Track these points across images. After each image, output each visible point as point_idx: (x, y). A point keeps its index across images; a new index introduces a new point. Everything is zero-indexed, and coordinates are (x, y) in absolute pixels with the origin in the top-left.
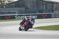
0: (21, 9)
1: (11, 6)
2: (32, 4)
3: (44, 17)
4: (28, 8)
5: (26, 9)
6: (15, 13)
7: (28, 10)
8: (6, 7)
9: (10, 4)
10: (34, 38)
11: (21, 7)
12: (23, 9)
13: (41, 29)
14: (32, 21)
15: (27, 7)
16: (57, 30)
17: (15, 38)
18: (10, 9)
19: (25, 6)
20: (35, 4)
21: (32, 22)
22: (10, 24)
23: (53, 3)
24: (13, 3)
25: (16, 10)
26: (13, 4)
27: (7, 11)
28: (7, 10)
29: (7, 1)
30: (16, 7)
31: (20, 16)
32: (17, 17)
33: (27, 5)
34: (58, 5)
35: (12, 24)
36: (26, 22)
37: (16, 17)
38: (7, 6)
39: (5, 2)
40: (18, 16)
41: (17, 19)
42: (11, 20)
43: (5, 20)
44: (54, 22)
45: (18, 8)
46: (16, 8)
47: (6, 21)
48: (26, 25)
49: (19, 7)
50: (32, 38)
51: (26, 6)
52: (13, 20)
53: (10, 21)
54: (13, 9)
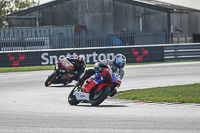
0: (62, 29)
1: (26, 21)
2: (98, 15)
3: (138, 59)
4: (85, 27)
5: (78, 30)
6: (42, 44)
7: (84, 32)
8: (10, 25)
9: (25, 14)
10: (104, 130)
11: (61, 24)
12: (68, 31)
13: (128, 99)
14: (114, 71)
15: (81, 23)
16: (183, 102)
17: (41, 129)
18: (25, 31)
19: (76, 21)
20: (109, 14)
21: (116, 74)
22: (25, 83)
23: (168, 10)
24: (35, 9)
25: (44, 33)
26: (35, 15)
27: (13, 37)
28: (15, 34)
29: (12, 4)
30: (42, 24)
31: (58, 54)
32: (48, 57)
33: (82, 18)
34: (185, 16)
35: (29, 82)
36: (94, 76)
37: (43, 57)
38: (13, 21)
39: (7, 8)
40: (51, 53)
41: (49, 64)
42: (26, 68)
43: (8, 68)
44: (172, 75)
45: (52, 29)
46: (45, 28)
47: (10, 71)
48: (97, 86)
49: (54, 23)
50: (98, 130)
51: (78, 20)
52: (35, 67)
53: (24, 71)
54: (34, 30)
